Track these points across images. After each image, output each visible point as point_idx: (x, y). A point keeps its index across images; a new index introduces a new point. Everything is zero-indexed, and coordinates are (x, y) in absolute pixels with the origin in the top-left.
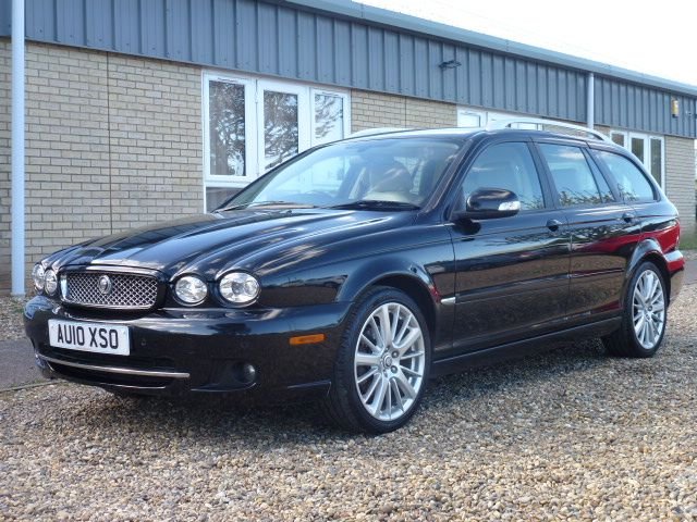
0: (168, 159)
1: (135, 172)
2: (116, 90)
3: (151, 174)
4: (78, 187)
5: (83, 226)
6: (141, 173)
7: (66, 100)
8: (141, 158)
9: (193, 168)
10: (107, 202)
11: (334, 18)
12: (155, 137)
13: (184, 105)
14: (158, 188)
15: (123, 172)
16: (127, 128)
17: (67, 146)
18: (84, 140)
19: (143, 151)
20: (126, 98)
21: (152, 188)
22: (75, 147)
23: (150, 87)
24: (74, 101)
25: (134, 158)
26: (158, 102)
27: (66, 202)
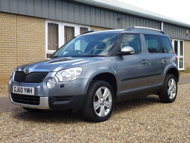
0: (35, 46)
1: (25, 49)
2: (19, 25)
3: (30, 50)
4: (7, 53)
5: (9, 65)
6: (26, 49)
7: (4, 28)
8: (26, 45)
9: (42, 48)
10: (16, 58)
12: (31, 39)
13: (40, 30)
14: (32, 54)
15: (21, 49)
16: (22, 36)
17: (4, 41)
18: (9, 39)
19: (27, 43)
20: (22, 28)
21: (30, 54)
22: (6, 41)
23: (30, 24)
24: (6, 28)
25: (24, 45)
26: (32, 29)
27: (3, 58)
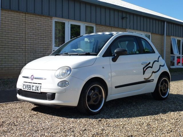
0: (42, 42)
1: (32, 46)
2: (28, 23)
3: (37, 46)
4: (16, 49)
5: (17, 60)
6: (34, 46)
7: (13, 25)
8: (34, 42)
9: (49, 45)
10: (24, 54)
11: (91, 5)
12: (39, 36)
13: (47, 27)
14: (39, 50)
15: (29, 46)
16: (30, 33)
17: (13, 38)
18: (18, 36)
19: (35, 40)
20: (30, 25)
21: (37, 50)
22: (15, 38)
23: (37, 22)
24: (15, 26)
25: (32, 42)
26: (39, 26)
27: (12, 53)
